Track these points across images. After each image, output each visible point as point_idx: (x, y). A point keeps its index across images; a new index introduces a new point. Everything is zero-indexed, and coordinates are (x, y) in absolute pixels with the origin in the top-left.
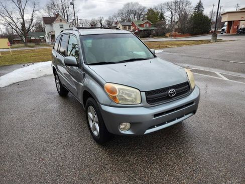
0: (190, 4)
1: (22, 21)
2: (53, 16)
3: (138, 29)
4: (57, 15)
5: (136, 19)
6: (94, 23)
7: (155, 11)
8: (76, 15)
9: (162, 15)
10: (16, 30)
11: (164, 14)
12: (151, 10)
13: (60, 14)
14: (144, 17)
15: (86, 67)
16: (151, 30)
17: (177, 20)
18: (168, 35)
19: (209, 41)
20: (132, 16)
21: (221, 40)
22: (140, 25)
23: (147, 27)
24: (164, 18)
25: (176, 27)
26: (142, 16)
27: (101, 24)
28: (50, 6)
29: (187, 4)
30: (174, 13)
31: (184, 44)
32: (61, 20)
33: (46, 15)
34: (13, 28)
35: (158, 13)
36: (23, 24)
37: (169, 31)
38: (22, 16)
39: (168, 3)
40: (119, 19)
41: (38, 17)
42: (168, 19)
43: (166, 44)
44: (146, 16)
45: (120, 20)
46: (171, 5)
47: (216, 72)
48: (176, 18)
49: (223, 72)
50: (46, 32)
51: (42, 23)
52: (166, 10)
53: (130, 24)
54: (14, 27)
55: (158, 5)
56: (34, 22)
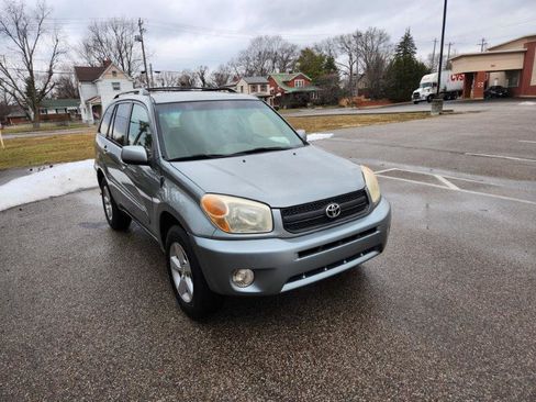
0: (387, 39)
1: (28, 74)
2: (97, 64)
3: (282, 91)
4: (107, 64)
5: (278, 70)
6: (188, 78)
7: (317, 54)
8: (148, 63)
9: (331, 61)
10: (14, 95)
11: (336, 60)
12: (307, 53)
13: (113, 60)
14: (293, 65)
15: (166, 164)
16: (308, 93)
17: (362, 72)
18: (344, 102)
19: (426, 114)
20: (268, 64)
21: (451, 112)
22: (285, 83)
23: (299, 85)
24: (335, 69)
25: (361, 86)
26: (289, 63)
27: (203, 81)
28: (91, 44)
29: (381, 38)
30: (354, 58)
31: (377, 121)
32: (114, 73)
33: (83, 62)
34: (6, 91)
35: (322, 58)
36: (30, 82)
37: (346, 93)
38: (29, 65)
39: (342, 38)
40: (242, 70)
41: (64, 68)
42: (344, 69)
43: (341, 122)
44: (298, 64)
45: (244, 71)
46: (350, 42)
47: (436, 176)
48: (360, 67)
49: (450, 174)
50: (82, 99)
51: (73, 80)
52: (338, 52)
53: (264, 80)
54: (10, 89)
55: (323, 42)
56: (56, 76)
